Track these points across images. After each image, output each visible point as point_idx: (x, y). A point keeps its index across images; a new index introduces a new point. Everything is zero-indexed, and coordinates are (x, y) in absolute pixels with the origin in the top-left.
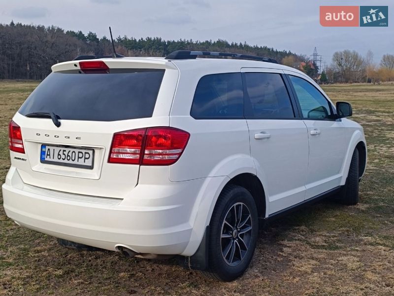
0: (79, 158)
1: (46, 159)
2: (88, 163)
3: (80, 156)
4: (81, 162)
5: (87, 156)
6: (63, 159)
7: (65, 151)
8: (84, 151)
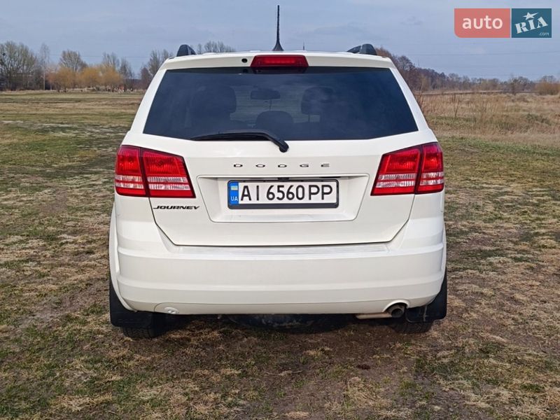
0: (311, 194)
1: (240, 202)
2: (330, 199)
3: (312, 191)
4: (316, 199)
5: (327, 190)
6: (278, 198)
7: (283, 186)
8: (320, 184)
